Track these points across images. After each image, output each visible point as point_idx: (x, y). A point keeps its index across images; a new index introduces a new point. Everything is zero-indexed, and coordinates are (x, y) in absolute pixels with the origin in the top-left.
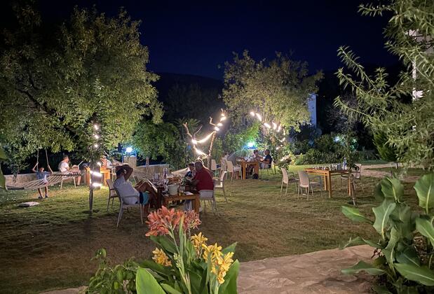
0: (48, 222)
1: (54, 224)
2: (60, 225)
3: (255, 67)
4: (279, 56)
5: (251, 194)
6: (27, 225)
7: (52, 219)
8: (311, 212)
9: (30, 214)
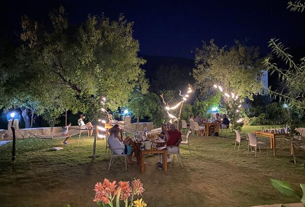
0: (64, 163)
1: (68, 165)
2: (71, 166)
3: (219, 51)
4: (237, 42)
5: (210, 149)
6: (51, 165)
7: (67, 161)
8: (257, 167)
9: (55, 156)
